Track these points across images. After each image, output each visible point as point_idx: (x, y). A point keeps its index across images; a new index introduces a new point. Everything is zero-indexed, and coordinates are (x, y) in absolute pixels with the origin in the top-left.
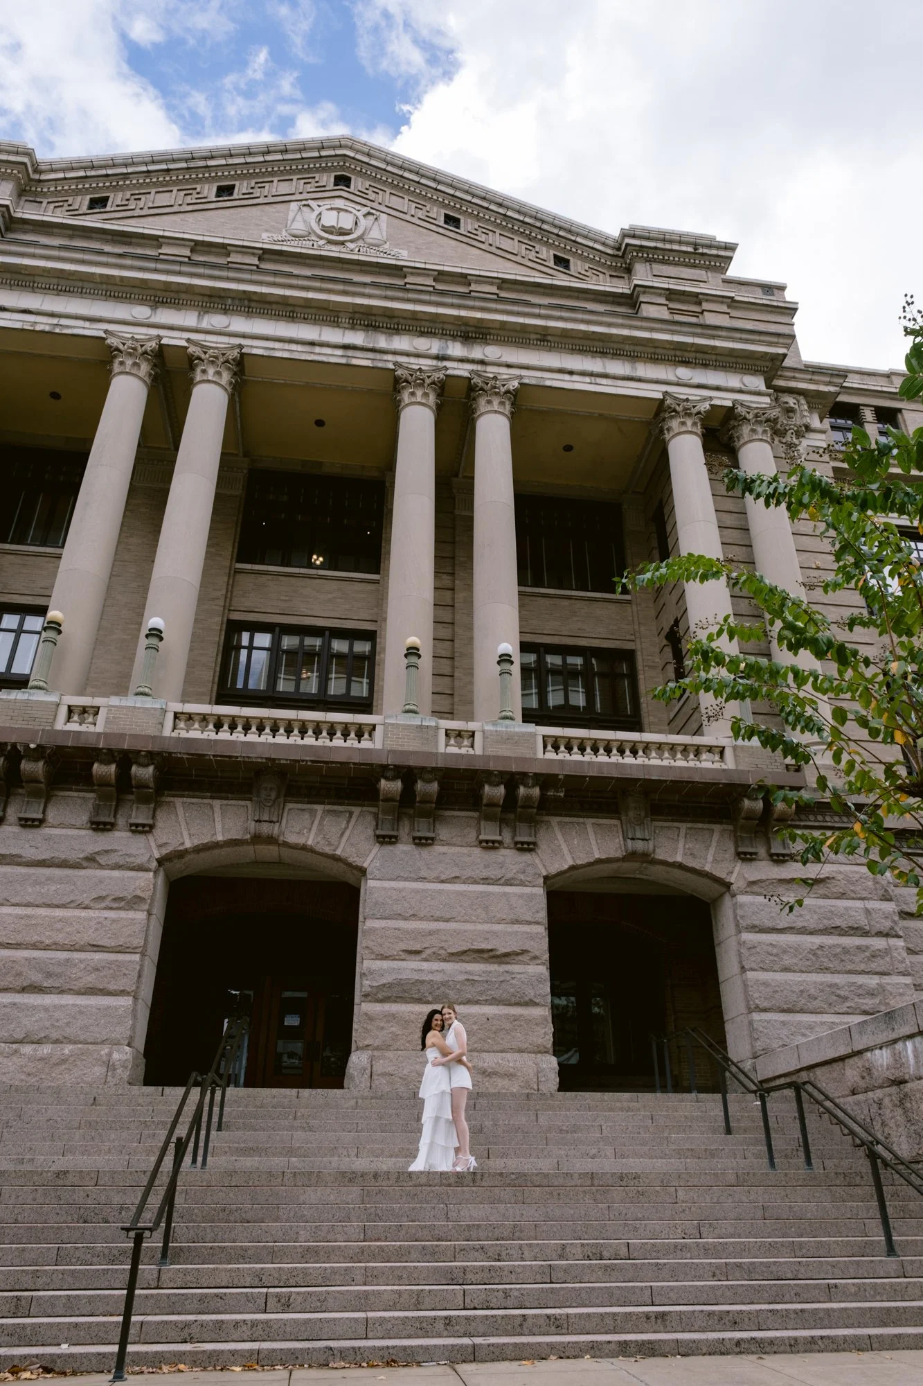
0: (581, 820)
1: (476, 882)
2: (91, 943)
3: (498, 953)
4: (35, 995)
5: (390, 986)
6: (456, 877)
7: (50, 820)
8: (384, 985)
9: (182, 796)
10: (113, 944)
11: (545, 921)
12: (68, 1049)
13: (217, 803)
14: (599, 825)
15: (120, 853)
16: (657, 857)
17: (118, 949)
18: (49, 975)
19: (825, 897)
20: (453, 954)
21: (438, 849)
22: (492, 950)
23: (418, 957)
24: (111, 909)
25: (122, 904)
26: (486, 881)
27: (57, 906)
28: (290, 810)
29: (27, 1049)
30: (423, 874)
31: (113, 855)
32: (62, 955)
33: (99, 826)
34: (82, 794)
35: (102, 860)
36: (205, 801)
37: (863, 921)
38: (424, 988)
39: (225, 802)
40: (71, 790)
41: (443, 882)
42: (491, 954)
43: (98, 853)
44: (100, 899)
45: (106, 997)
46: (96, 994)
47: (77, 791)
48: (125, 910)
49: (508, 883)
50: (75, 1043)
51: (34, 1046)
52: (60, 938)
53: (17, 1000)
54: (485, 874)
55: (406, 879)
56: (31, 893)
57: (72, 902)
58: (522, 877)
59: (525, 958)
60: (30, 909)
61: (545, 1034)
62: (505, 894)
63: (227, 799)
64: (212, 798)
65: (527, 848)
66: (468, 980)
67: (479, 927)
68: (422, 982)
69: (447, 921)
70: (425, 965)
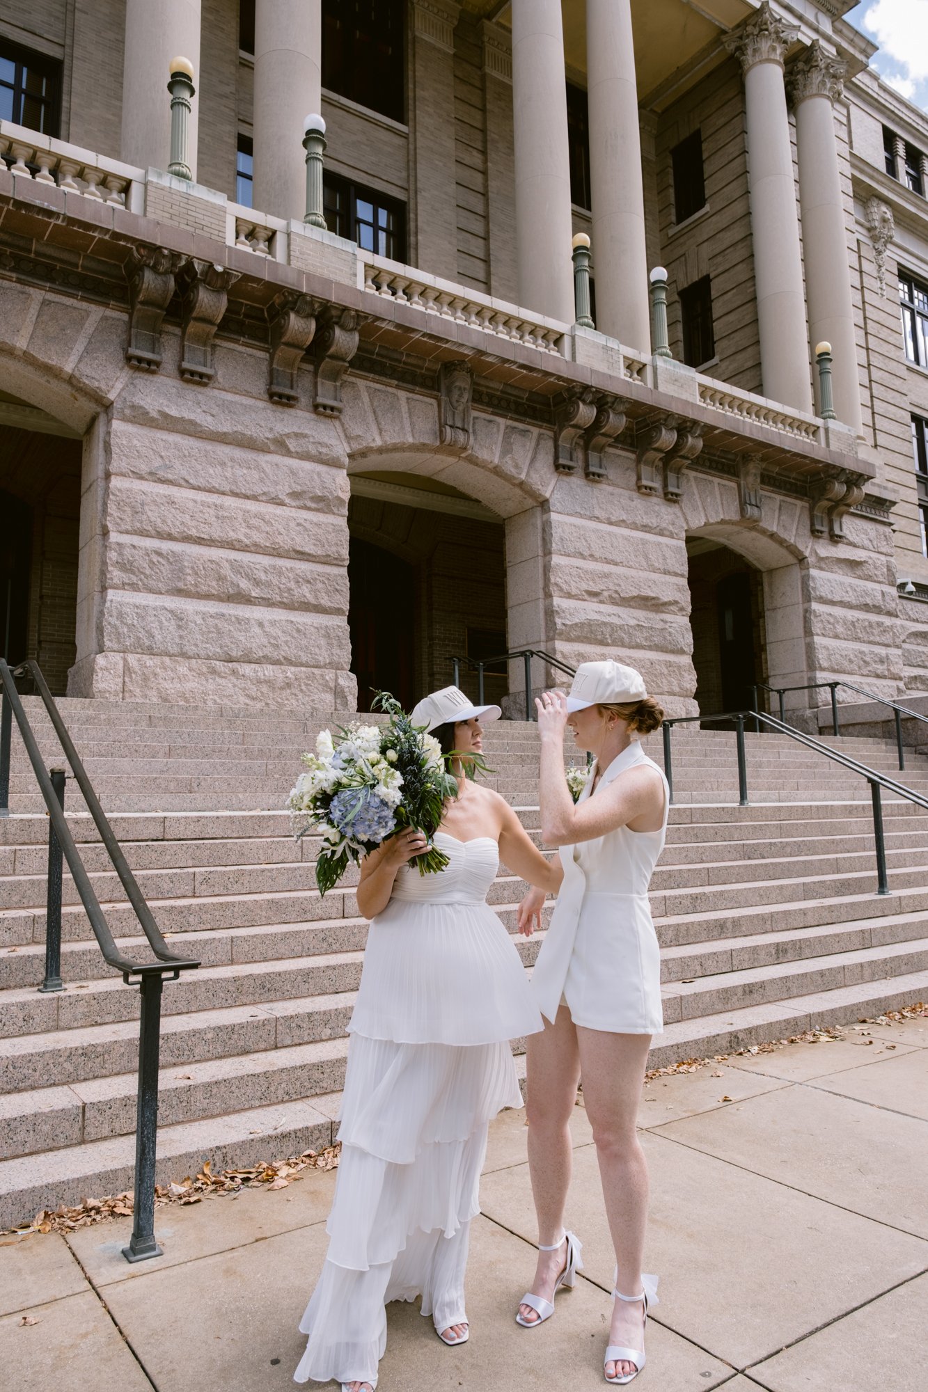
0: (710, 478)
1: (636, 529)
2: (299, 548)
3: (660, 602)
4: (242, 606)
5: (580, 626)
6: (623, 521)
7: (220, 380)
8: (576, 624)
9: (366, 378)
10: (319, 553)
11: (686, 574)
12: (291, 671)
13: (402, 395)
14: (724, 486)
15: (311, 440)
16: (761, 524)
17: (323, 559)
18: (257, 583)
19: (859, 577)
20: (623, 599)
21: (605, 487)
22: (654, 598)
23: (595, 600)
24: (309, 509)
25: (321, 505)
26: (646, 528)
27: (247, 497)
28: (475, 418)
29: (247, 669)
30: (597, 513)
31: (303, 441)
32: (266, 561)
33: (280, 399)
34: (250, 351)
35: (292, 445)
36: (390, 389)
37: (879, 600)
38: (607, 631)
39: (411, 395)
40: (236, 341)
41: (611, 523)
42: (653, 602)
43: (288, 435)
44: (295, 495)
45: (321, 616)
46: (310, 611)
47: (245, 345)
48: (324, 512)
49: (661, 533)
50: (296, 665)
51: (253, 666)
52: (258, 538)
53: (225, 611)
54: (646, 521)
55: (581, 516)
56: (215, 476)
57: (264, 493)
58: (671, 528)
59: (673, 608)
60: (216, 495)
61: (691, 680)
62: (659, 544)
63: (412, 392)
64: (397, 387)
65: (671, 498)
66: (638, 625)
67: (642, 574)
68: (604, 624)
69: (616, 564)
70: (603, 608)
